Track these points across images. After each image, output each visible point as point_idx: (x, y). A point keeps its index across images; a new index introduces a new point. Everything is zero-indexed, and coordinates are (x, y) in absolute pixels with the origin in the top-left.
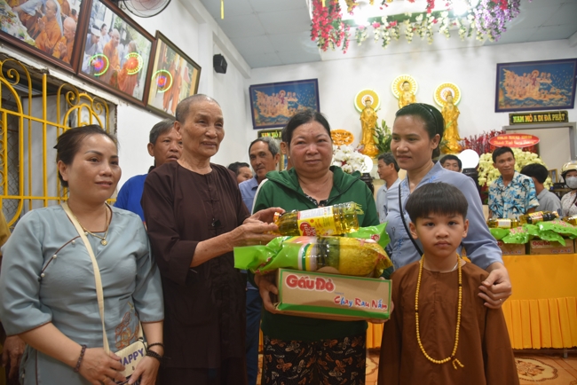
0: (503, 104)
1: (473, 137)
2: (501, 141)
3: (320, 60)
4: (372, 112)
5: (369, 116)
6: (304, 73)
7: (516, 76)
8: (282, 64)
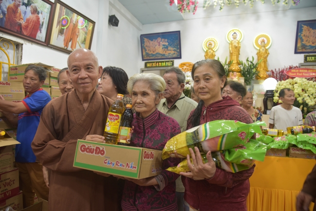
0: (300, 48)
1: (277, 70)
2: (294, 73)
3: (183, 20)
4: (212, 52)
5: (210, 54)
6: (173, 27)
7: (311, 29)
8: (160, 22)
